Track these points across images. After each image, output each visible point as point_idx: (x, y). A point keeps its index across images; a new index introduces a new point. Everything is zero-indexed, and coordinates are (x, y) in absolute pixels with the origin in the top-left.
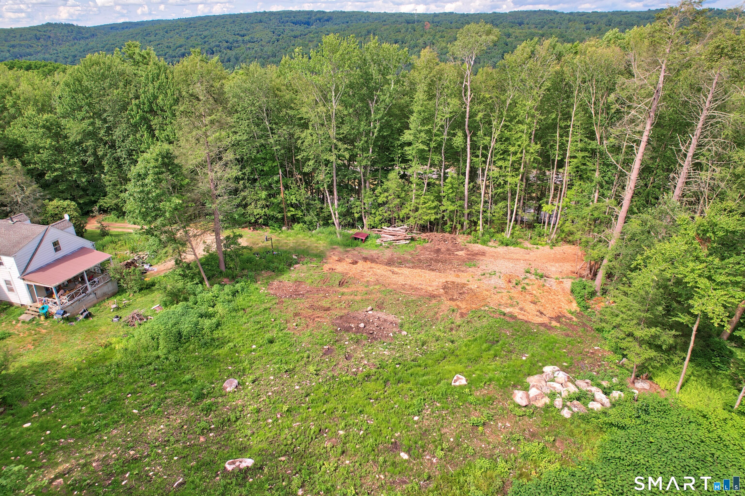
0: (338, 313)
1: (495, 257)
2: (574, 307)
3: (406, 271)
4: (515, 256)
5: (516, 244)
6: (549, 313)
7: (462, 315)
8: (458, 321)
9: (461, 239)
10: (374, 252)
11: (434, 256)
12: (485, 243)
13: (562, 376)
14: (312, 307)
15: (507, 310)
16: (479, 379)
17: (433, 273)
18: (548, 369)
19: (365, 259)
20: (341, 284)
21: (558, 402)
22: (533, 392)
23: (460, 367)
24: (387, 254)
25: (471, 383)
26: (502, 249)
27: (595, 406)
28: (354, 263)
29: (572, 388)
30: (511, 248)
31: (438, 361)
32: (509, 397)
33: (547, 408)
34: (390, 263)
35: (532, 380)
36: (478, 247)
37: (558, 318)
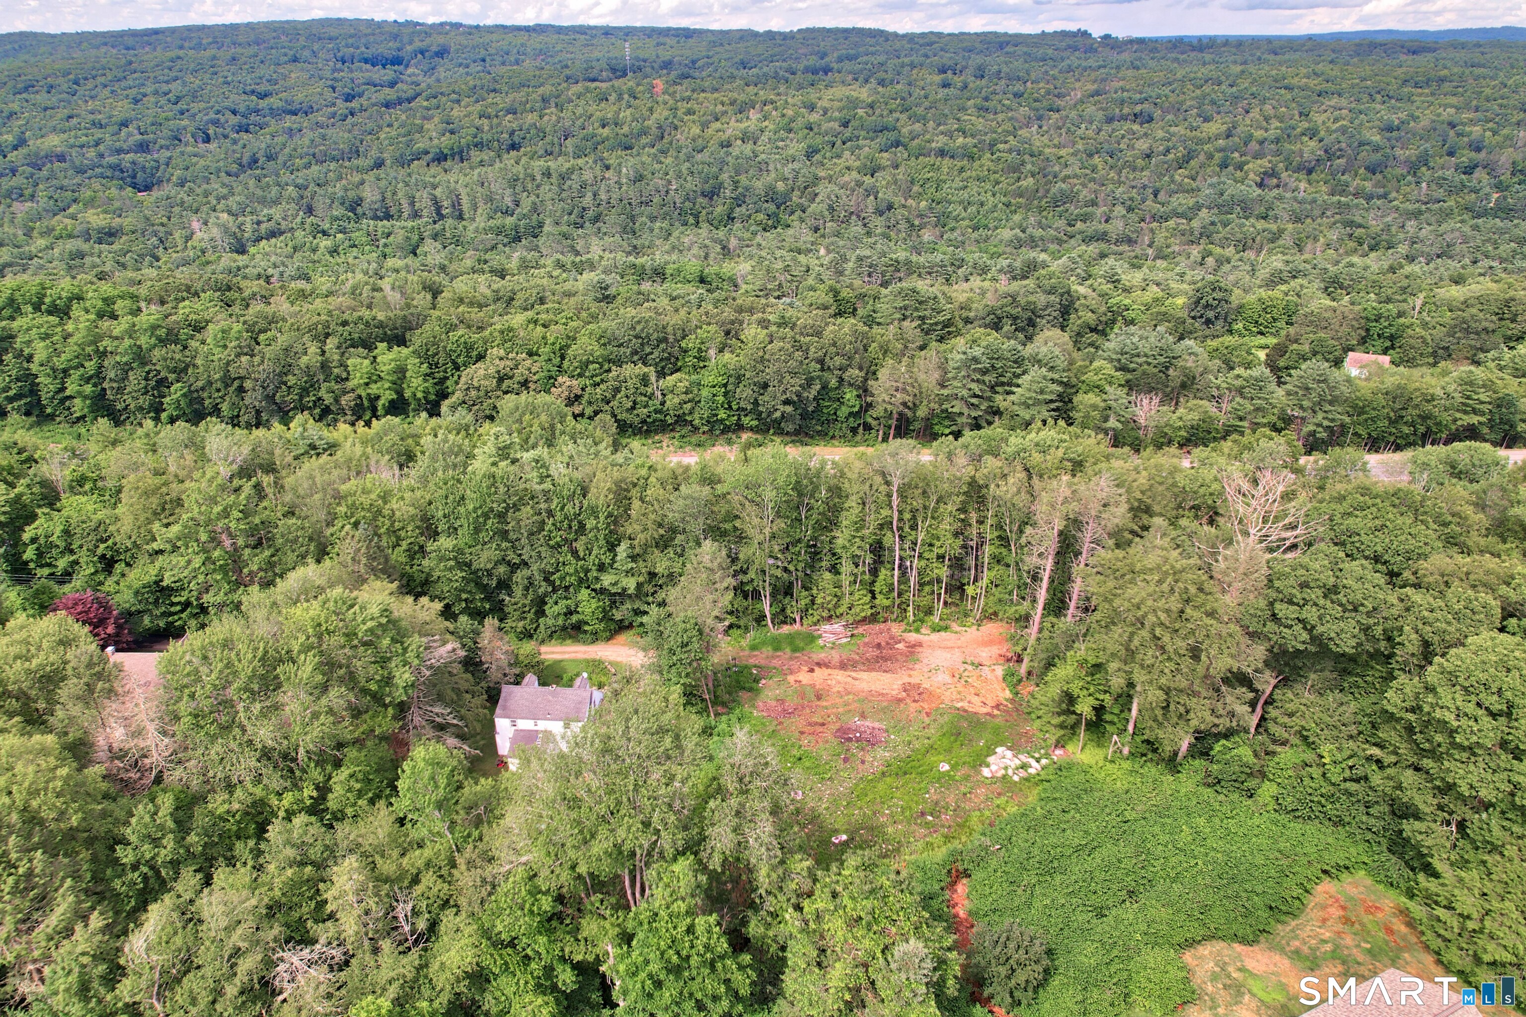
0: (834, 727)
1: (932, 647)
2: (1008, 694)
3: (864, 675)
4: (949, 644)
5: (946, 628)
6: (991, 703)
7: (928, 714)
8: (927, 720)
9: (896, 629)
10: (822, 656)
11: (877, 652)
12: (917, 631)
13: (1009, 754)
14: (810, 724)
15: (959, 705)
16: (957, 764)
17: (888, 675)
18: (999, 750)
19: (819, 664)
20: (819, 697)
21: (1010, 772)
22: (994, 768)
23: (941, 757)
24: (835, 656)
25: (953, 767)
26: (935, 637)
27: (1032, 771)
28: (812, 670)
29: (1018, 762)
30: (943, 633)
31: (924, 755)
32: (979, 773)
33: (1004, 777)
34: (843, 666)
35: (991, 759)
36: (913, 637)
37: (997, 706)
